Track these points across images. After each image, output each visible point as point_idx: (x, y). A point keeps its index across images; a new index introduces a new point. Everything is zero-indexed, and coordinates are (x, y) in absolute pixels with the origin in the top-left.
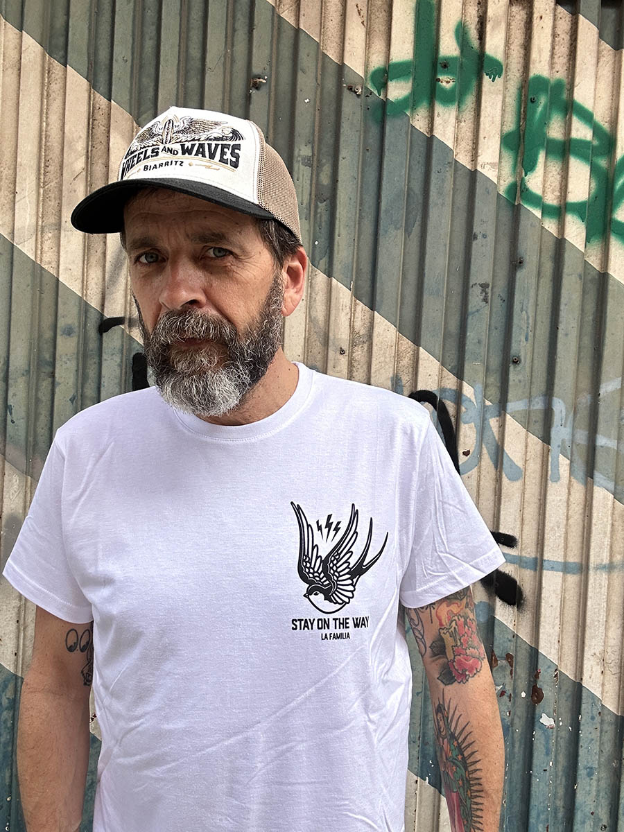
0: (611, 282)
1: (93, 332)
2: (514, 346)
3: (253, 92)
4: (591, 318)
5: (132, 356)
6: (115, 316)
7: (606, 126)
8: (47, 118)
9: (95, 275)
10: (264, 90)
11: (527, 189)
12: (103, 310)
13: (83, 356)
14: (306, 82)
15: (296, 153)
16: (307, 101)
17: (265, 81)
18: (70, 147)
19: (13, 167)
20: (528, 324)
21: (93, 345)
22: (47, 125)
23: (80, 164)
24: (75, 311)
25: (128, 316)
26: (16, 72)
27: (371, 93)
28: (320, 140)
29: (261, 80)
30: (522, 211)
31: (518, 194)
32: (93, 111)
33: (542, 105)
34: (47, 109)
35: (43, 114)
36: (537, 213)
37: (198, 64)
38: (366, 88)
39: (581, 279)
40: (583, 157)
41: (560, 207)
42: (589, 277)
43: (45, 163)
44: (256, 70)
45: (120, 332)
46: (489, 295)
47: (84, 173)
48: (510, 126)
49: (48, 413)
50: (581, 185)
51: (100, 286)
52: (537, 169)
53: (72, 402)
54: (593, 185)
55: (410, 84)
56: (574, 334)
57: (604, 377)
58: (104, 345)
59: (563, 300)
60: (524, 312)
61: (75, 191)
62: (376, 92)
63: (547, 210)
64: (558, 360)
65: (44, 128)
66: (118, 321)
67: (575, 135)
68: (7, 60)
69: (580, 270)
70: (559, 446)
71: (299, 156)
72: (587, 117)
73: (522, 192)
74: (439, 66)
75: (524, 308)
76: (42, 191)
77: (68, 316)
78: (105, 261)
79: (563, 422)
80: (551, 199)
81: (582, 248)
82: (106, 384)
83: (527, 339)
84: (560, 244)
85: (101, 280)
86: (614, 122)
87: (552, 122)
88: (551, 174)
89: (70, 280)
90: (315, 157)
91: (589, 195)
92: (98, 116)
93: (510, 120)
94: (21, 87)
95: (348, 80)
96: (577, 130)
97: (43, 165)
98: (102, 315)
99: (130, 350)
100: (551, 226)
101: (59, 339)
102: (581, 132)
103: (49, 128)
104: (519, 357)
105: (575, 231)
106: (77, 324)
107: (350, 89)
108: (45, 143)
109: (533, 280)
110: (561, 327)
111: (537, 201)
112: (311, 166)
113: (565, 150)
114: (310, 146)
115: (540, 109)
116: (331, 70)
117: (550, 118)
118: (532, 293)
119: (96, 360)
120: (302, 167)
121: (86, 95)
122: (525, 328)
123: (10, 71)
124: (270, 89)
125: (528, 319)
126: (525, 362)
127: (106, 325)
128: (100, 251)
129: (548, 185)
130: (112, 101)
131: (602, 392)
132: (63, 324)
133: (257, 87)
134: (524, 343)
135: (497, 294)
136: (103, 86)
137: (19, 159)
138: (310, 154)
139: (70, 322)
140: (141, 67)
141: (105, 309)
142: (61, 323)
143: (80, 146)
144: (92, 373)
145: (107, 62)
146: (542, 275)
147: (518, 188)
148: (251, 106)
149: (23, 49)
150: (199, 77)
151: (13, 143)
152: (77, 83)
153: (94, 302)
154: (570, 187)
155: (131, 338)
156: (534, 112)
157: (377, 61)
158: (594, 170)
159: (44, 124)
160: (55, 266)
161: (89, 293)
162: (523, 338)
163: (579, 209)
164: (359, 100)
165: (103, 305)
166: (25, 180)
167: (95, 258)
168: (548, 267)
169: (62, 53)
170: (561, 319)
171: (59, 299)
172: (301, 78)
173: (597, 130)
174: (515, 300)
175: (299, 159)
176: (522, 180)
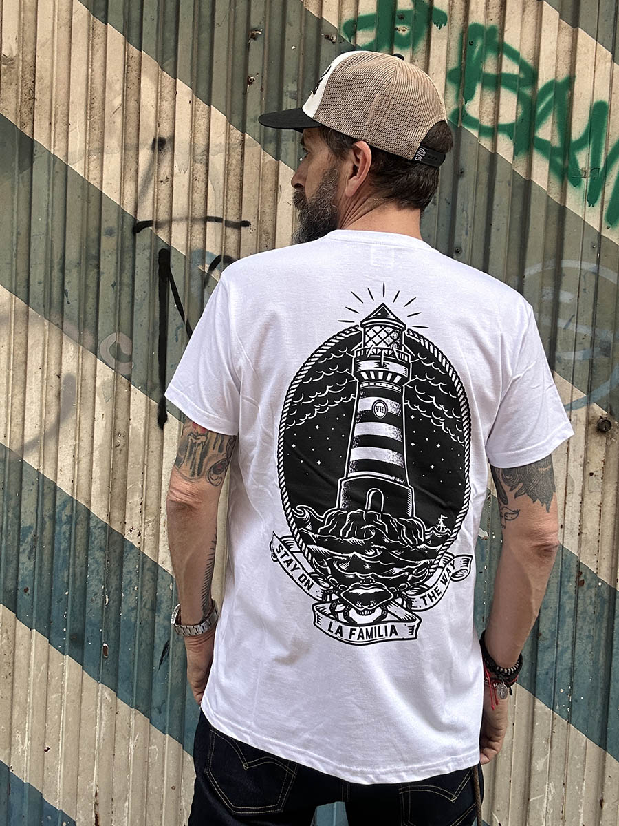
0: (533, 187)
1: (128, 234)
2: (457, 238)
3: (251, 41)
4: (518, 216)
5: (158, 251)
6: (145, 220)
7: (530, 62)
8: (92, 66)
9: (129, 188)
10: (260, 40)
11: (467, 114)
12: (136, 215)
13: (121, 251)
14: (292, 32)
15: (285, 89)
16: (293, 47)
17: (260, 33)
18: (111, 88)
19: (66, 104)
20: (468, 221)
21: (128, 243)
22: (92, 70)
23: (118, 101)
24: (114, 216)
25: (155, 220)
26: (68, 30)
27: (344, 40)
28: (304, 78)
29: (258, 32)
30: (463, 132)
31: (460, 118)
32: (128, 59)
33: (478, 47)
34: (92, 58)
35: (89, 62)
36: (475, 133)
37: (208, 20)
38: (340, 36)
39: (509, 185)
40: (511, 87)
41: (494, 128)
42: (517, 184)
43: (91, 101)
44: (254, 24)
45: (149, 232)
46: (437, 199)
47: (121, 108)
48: (454, 64)
49: (95, 296)
50: (510, 109)
51: (134, 197)
52: (475, 98)
53: (113, 287)
54: (520, 110)
55: (374, 33)
56: (504, 228)
57: (528, 262)
58: (137, 243)
59: (496, 202)
60: (464, 212)
61: (114, 122)
62: (347, 39)
63: (483, 131)
64: (491, 250)
65: (90, 74)
66: (148, 224)
67: (504, 70)
68: (60, 20)
69: (509, 177)
71: (287, 91)
72: (514, 55)
73: (463, 116)
74: (397, 18)
75: (465, 209)
76: (88, 123)
77: (110, 221)
78: (137, 177)
80: (487, 122)
81: (510, 160)
82: (138, 273)
83: (467, 234)
84: (493, 157)
85: (134, 191)
86: (537, 59)
87: (487, 60)
88: (486, 102)
89: (111, 191)
90: (300, 93)
91: (516, 116)
92: (131, 63)
93: (453, 59)
94: (72, 42)
95: (325, 30)
96: (507, 66)
97: (89, 103)
98: (135, 219)
99: (156, 247)
100: (486, 143)
101: (103, 238)
102: (509, 67)
103: (93, 73)
104: (460, 248)
105: (505, 147)
106: (116, 227)
107: (327, 37)
108: (91, 84)
109: (472, 187)
110: (494, 223)
111: (474, 123)
112: (296, 99)
113: (497, 82)
114: (295, 83)
115: (477, 50)
116: (312, 22)
117: (485, 57)
118: (471, 196)
119: (131, 254)
120: (289, 100)
121: (122, 47)
122: (466, 226)
123: (63, 28)
124: (264, 38)
125: (468, 217)
126: (465, 252)
127: (138, 227)
128: (133, 169)
129: (484, 110)
130: (143, 52)
131: (526, 274)
132: (106, 227)
133: (254, 37)
134: (464, 237)
135: (444, 198)
136: (135, 40)
137: (71, 98)
138: (296, 90)
139: (111, 225)
140: (164, 23)
141: (138, 215)
142: (104, 226)
143: (118, 87)
144: (128, 265)
145: (138, 20)
146: (479, 182)
147: (460, 114)
148: (250, 53)
149: (74, 11)
150: (209, 30)
151: (66, 86)
152: (115, 37)
153: (129, 210)
154: (501, 112)
155: (157, 237)
156: (473, 52)
157: (348, 15)
158: (521, 97)
159: (90, 70)
160: (99, 182)
161: (125, 202)
162: (464, 233)
163: (508, 129)
164: (334, 46)
165: (136, 212)
166: (76, 114)
167: (130, 174)
168: (484, 176)
169: (103, 14)
170: (494, 217)
171: (103, 207)
172: (288, 30)
173: (522, 65)
174: (458, 203)
175: (287, 94)
176: (463, 107)
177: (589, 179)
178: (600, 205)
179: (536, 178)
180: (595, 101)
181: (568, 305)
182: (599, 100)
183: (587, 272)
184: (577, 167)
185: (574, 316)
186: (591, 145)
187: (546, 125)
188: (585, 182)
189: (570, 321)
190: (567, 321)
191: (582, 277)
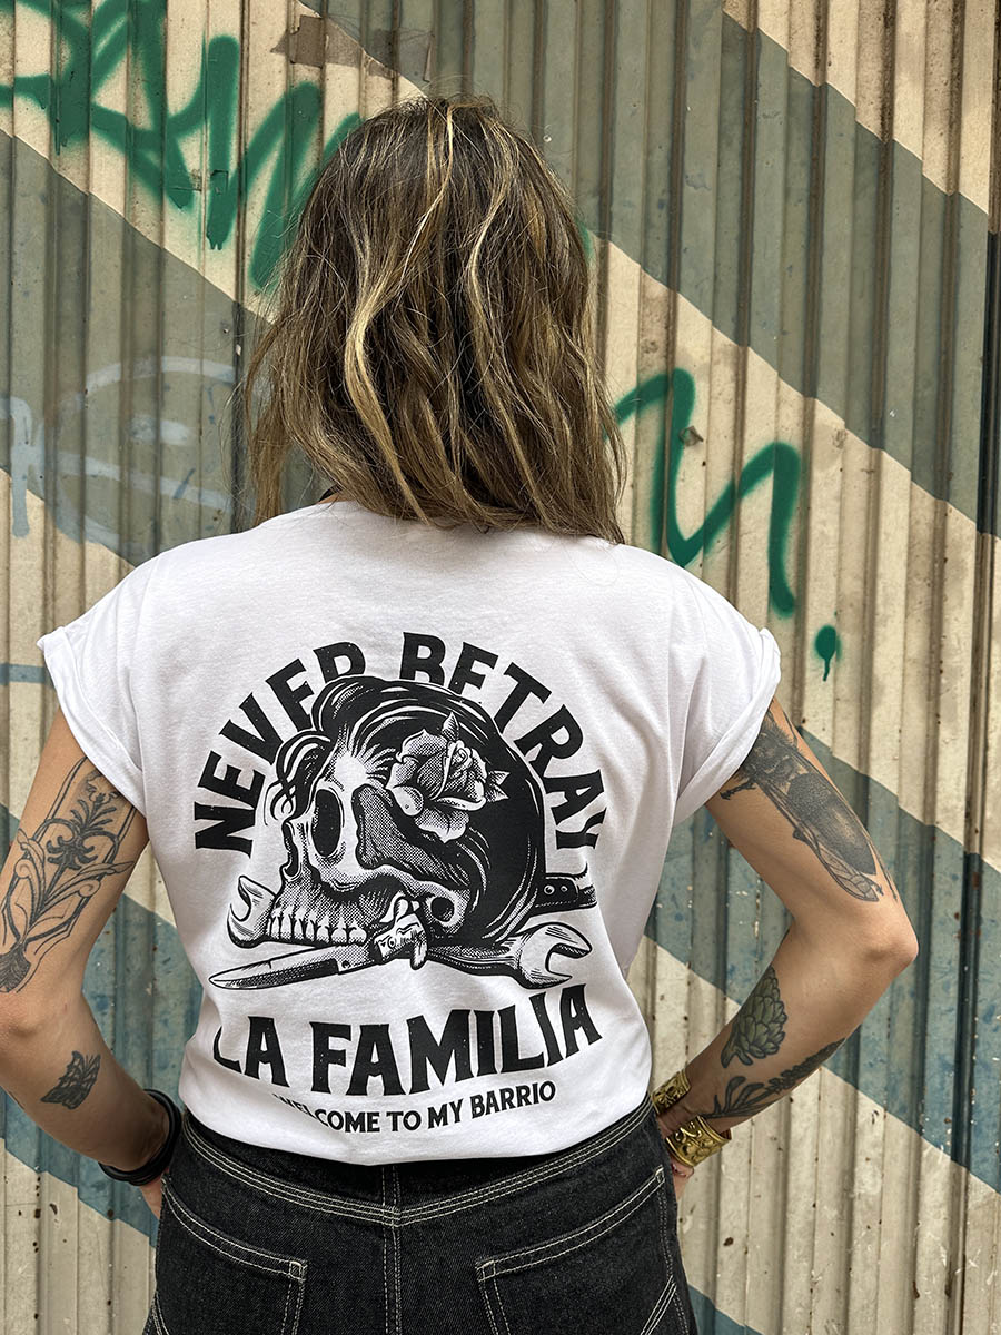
0: (96, 209)
4: (74, 269)
39: (44, 201)
41: (8, 87)
42: (68, 203)
50: (36, 47)
56: (38, 291)
57: (91, 361)
59: (19, 236)
69: (42, 187)
70: (24, 478)
79: (29, 437)
81: (43, 150)
84: (11, 145)
91: (52, 62)
100: (1, 119)
105: (31, 125)
110: (16, 280)
131: (90, 386)
154: (20, 52)
158: (59, 24)
163: (35, 88)
170: (15, 268)
177: (208, 192)
178: (233, 247)
179: (100, 189)
180: (212, 35)
181: (180, 449)
182: (220, 33)
183: (214, 382)
184: (183, 168)
185: (192, 471)
186: (209, 125)
187: (114, 81)
188: (202, 199)
189: (186, 482)
190: (179, 483)
191: (205, 394)
